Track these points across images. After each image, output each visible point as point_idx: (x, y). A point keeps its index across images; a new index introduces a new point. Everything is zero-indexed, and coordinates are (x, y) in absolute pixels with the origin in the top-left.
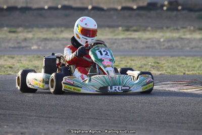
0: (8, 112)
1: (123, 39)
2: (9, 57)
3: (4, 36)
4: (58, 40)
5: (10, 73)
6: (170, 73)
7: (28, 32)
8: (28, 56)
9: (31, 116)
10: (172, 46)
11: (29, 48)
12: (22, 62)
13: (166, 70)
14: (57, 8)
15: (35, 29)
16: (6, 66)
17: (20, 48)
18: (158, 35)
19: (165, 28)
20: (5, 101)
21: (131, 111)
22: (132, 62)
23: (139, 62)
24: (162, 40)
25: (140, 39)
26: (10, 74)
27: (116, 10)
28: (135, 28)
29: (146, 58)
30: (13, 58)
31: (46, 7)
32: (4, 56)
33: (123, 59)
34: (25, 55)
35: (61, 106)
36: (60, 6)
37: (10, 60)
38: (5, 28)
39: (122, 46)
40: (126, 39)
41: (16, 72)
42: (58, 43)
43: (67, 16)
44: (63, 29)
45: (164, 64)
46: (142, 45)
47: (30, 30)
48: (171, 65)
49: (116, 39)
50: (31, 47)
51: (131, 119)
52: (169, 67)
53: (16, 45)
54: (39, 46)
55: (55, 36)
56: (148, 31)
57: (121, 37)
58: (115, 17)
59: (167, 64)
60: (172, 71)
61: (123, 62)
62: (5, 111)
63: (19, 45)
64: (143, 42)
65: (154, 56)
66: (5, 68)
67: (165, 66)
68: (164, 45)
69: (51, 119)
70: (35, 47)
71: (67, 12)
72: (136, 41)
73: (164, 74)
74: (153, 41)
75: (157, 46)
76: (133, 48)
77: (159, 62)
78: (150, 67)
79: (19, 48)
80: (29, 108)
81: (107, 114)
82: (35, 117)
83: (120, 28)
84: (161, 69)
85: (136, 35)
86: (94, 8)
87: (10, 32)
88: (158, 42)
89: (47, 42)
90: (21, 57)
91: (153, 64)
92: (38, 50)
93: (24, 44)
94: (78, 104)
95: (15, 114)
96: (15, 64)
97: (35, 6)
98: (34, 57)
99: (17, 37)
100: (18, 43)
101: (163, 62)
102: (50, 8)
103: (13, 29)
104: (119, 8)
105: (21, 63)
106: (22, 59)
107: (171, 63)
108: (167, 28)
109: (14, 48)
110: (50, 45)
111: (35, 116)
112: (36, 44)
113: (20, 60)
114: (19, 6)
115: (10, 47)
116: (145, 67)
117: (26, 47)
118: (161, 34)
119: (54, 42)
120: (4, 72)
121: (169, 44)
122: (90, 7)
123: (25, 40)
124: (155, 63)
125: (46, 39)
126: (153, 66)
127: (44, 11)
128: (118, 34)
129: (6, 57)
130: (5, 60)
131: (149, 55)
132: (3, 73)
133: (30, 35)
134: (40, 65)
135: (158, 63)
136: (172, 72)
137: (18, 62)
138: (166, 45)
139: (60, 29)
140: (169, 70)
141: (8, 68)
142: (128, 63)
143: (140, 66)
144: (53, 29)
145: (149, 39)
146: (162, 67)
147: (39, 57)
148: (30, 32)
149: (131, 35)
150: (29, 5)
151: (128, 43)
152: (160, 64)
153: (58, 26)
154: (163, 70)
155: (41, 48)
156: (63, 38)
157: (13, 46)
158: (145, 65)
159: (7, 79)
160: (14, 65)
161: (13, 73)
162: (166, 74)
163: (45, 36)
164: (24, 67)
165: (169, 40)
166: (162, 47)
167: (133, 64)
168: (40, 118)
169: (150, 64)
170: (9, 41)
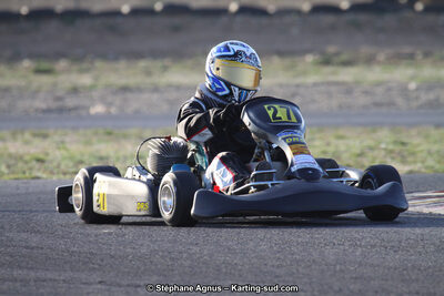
0: (32, 274)
1: (315, 85)
2: (35, 135)
3: (23, 83)
4: (156, 89)
5: (39, 174)
6: (432, 167)
7: (82, 71)
8: (81, 131)
9: (91, 284)
10: (437, 100)
11: (83, 113)
12: (68, 146)
13: (423, 162)
14: (150, 12)
15: (99, 64)
16: (27, 158)
17: (63, 113)
18: (402, 74)
19: (419, 57)
20: (27, 247)
21: (338, 267)
22: (340, 142)
23: (357, 142)
24: (412, 86)
25: (357, 83)
26: (38, 178)
27: (299, 12)
28: (344, 57)
29: (374, 131)
30: (45, 136)
31: (125, 9)
32: (22, 131)
33: (317, 136)
34: (75, 129)
35: (162, 257)
36: (158, 7)
37: (37, 141)
38: (26, 63)
39: (314, 101)
40: (323, 84)
41: (52, 173)
42: (155, 97)
43: (176, 29)
44: (167, 62)
45: (418, 145)
46: (362, 100)
47: (85, 65)
48: (435, 148)
49: (298, 86)
50: (87, 108)
51: (336, 288)
52: (429, 153)
53: (53, 105)
54: (109, 105)
55: (148, 80)
56: (379, 63)
57: (311, 79)
58: (295, 31)
59: (425, 147)
60: (439, 162)
61: (317, 143)
62: (25, 271)
63: (59, 104)
64: (366, 93)
65: (393, 127)
66: (26, 162)
67: (422, 151)
68: (417, 98)
69: (139, 289)
70: (98, 109)
71: (177, 20)
72: (348, 89)
73: (418, 172)
74: (389, 89)
75: (400, 101)
76: (340, 107)
77: (405, 140)
78: (383, 153)
79: (61, 110)
80: (85, 263)
81: (277, 277)
82: (99, 286)
83: (310, 58)
84: (410, 159)
85: (347, 75)
86: (243, 10)
87: (39, 71)
88: (404, 90)
89: (129, 95)
90: (65, 135)
91: (391, 147)
92: (107, 117)
93: (70, 102)
94: (206, 252)
95: (51, 280)
96: (50, 151)
97: (97, 7)
98: (96, 134)
99: (55, 85)
100: (59, 99)
101: (416, 141)
102: (135, 12)
103: (45, 65)
104: (306, 7)
105: (66, 149)
106: (67, 139)
107: (435, 142)
108: (427, 55)
109: (48, 111)
110: (136, 103)
111: (100, 282)
112: (103, 100)
113: (63, 142)
114: (59, 7)
115: (37, 110)
116: (370, 154)
117: (76, 108)
118: (410, 72)
119: (146, 96)
120: (24, 173)
121: (431, 96)
122: (234, 7)
123: (75, 90)
124: (395, 142)
125: (125, 89)
126: (391, 152)
127: (119, 20)
128: (304, 73)
129: (27, 136)
130: (27, 143)
131: (381, 125)
132: (20, 176)
133: (86, 80)
134: (112, 154)
135: (403, 144)
136: (438, 166)
137: (59, 148)
138: (425, 97)
139: (159, 64)
140: (430, 162)
141: (34, 163)
142: (328, 144)
143: (358, 151)
144: (143, 64)
145: (379, 84)
146: (413, 154)
147: (110, 134)
148: (87, 71)
149: (334, 73)
150: (84, 5)
151: (329, 95)
152: (408, 147)
153: (155, 54)
154: (415, 162)
155: (113, 110)
156: (170, 86)
157: (44, 106)
158: (371, 149)
159: (31, 190)
160: (47, 154)
161: (44, 176)
162: (423, 170)
163: (123, 81)
164: (71, 158)
165: (430, 86)
166: (415, 104)
167: (342, 148)
168: (113, 289)
169: (383, 146)
170: (35, 94)
